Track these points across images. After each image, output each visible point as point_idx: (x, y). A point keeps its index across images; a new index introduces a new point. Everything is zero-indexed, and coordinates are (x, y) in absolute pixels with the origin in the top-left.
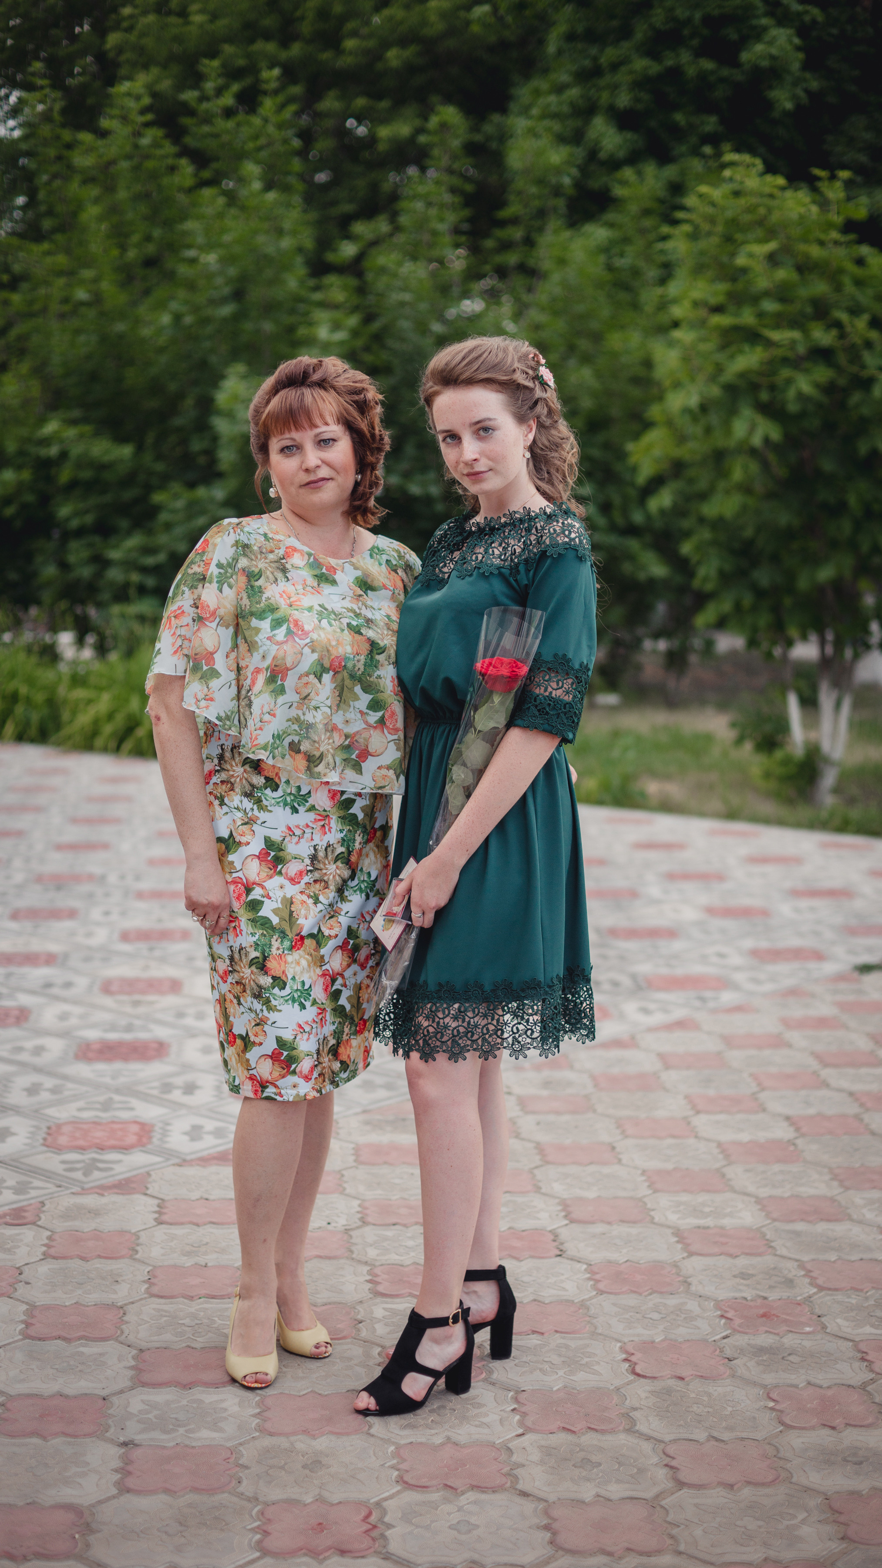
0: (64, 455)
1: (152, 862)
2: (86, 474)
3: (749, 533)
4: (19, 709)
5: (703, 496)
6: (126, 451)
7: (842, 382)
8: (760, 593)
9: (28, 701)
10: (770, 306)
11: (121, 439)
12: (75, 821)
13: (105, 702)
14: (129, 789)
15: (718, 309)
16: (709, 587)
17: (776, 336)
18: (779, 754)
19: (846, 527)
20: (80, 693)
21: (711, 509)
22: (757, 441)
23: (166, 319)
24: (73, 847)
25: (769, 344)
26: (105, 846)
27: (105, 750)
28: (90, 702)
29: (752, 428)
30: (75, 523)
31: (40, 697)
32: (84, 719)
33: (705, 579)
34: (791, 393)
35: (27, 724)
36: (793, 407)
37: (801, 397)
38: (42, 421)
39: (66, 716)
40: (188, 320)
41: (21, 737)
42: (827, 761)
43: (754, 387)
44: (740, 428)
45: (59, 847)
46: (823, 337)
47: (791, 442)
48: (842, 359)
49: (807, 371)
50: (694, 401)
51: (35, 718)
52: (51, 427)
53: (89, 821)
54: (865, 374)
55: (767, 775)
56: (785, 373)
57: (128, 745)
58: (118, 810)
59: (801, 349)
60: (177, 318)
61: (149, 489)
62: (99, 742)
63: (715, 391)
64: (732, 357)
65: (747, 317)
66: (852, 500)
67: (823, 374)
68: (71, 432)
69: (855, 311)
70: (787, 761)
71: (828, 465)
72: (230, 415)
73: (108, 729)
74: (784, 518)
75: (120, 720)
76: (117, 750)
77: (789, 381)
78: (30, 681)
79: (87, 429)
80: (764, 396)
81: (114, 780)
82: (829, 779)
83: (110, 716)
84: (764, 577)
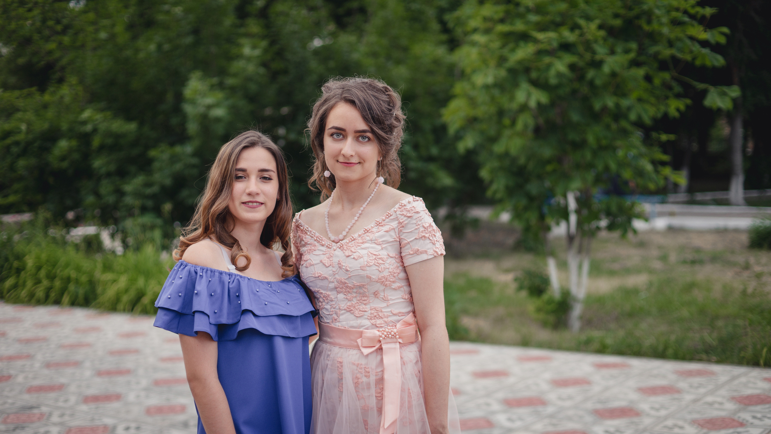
0: (95, 130)
1: (149, 411)
2: (109, 141)
3: (522, 161)
4: (72, 287)
5: (494, 140)
6: (132, 127)
7: (581, 64)
8: (531, 199)
9: (77, 281)
10: (533, 18)
11: (129, 119)
12: (100, 373)
13: (123, 282)
14: (137, 343)
15: (502, 21)
16: (499, 196)
17: (541, 36)
18: (545, 297)
19: (588, 156)
20: (109, 276)
21: (499, 148)
22: (533, 103)
23: (152, 47)
24: (96, 399)
25: (536, 41)
26: (118, 397)
27: (124, 311)
28: (114, 281)
29: (529, 95)
30: (103, 170)
31: (84, 279)
32: (111, 292)
33: (495, 192)
34: (552, 72)
35: (77, 297)
36: (553, 81)
37: (559, 75)
38: (82, 110)
39: (99, 290)
40: (167, 47)
41: (74, 303)
42: (575, 300)
43: (527, 70)
44: (521, 96)
45: (87, 400)
46: (570, 36)
47: (553, 104)
48: (581, 49)
49: (559, 58)
50: (490, 80)
51: (81, 292)
52: (86, 114)
53: (109, 373)
54: (598, 57)
55: (539, 310)
56: (547, 60)
57: (139, 308)
58: (129, 362)
59: (555, 44)
60: (160, 46)
61: (147, 147)
62: (121, 306)
63: (503, 73)
64: (513, 50)
65: (519, 26)
66: (591, 139)
67: (569, 59)
68: (99, 116)
69: (589, 18)
70: (550, 301)
71: (575, 117)
72: (193, 102)
73: (125, 299)
74: (547, 152)
75: (132, 294)
76: (132, 310)
77: (549, 66)
78: (78, 269)
79: (109, 113)
80: (534, 75)
81: (129, 335)
82: (577, 311)
83: (127, 291)
84: (533, 188)
